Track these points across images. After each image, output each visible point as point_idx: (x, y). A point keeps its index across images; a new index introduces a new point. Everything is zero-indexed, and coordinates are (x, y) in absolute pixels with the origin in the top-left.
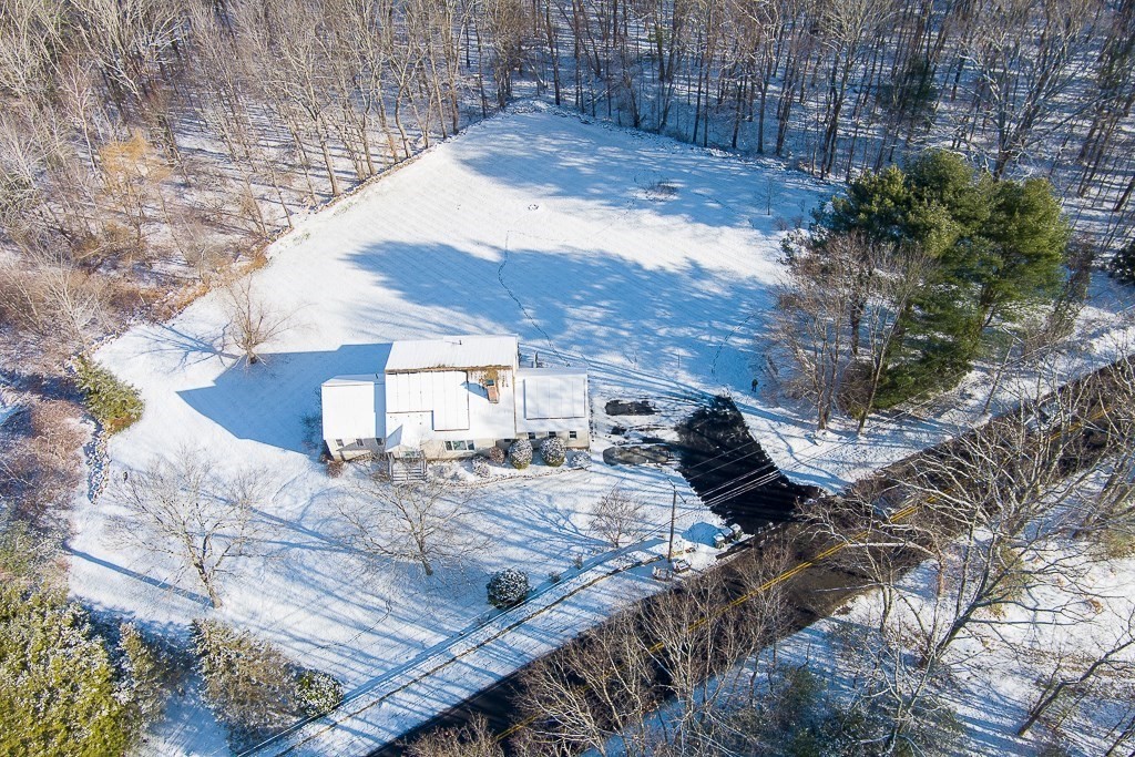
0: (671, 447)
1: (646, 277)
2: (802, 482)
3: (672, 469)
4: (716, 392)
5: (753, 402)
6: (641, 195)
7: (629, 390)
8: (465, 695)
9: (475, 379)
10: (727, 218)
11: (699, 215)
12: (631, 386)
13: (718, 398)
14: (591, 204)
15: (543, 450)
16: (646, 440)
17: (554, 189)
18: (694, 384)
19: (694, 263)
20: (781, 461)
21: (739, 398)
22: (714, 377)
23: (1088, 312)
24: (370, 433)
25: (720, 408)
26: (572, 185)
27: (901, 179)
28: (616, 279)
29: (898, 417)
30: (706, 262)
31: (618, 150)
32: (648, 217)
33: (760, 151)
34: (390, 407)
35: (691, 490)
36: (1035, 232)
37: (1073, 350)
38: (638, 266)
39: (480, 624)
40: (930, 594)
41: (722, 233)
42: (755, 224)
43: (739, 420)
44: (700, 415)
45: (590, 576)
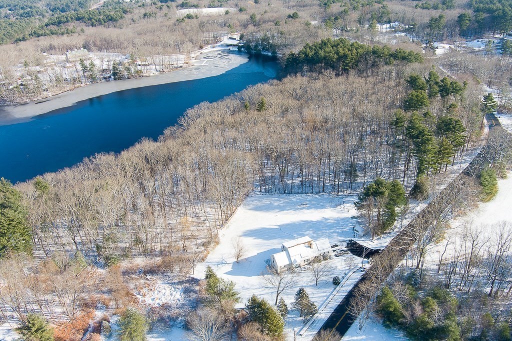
0: (347, 251)
2: (377, 249)
3: (350, 253)
5: (356, 239)
6: (299, 207)
7: (332, 243)
8: (341, 300)
9: (307, 244)
10: (324, 207)
11: (316, 208)
13: (349, 240)
14: (290, 211)
15: (325, 257)
16: (341, 251)
17: (278, 210)
18: (343, 238)
19: (324, 218)
20: (369, 247)
21: (353, 239)
22: (345, 236)
23: (410, 206)
24: (287, 262)
25: (351, 242)
26: (281, 208)
27: (374, 185)
28: (309, 224)
29: (386, 233)
30: (326, 216)
31: (285, 199)
32: (305, 211)
33: (319, 192)
34: (291, 255)
35: (355, 256)
36: (400, 189)
37: (411, 212)
38: (312, 221)
39: (335, 289)
40: (412, 258)
42: (331, 207)
43: (356, 243)
44: (348, 244)
45: (350, 274)
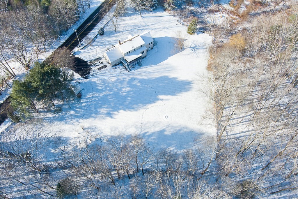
1: (120, 107)
4: (88, 80)
5: (81, 81)
7: (104, 72)
12: (104, 73)
13: (87, 78)
18: (94, 80)
19: (112, 117)
21: (83, 81)
22: (91, 83)
25: (86, 76)
30: (108, 119)
38: (124, 110)
41: (111, 133)
43: (81, 76)
44: (89, 73)
